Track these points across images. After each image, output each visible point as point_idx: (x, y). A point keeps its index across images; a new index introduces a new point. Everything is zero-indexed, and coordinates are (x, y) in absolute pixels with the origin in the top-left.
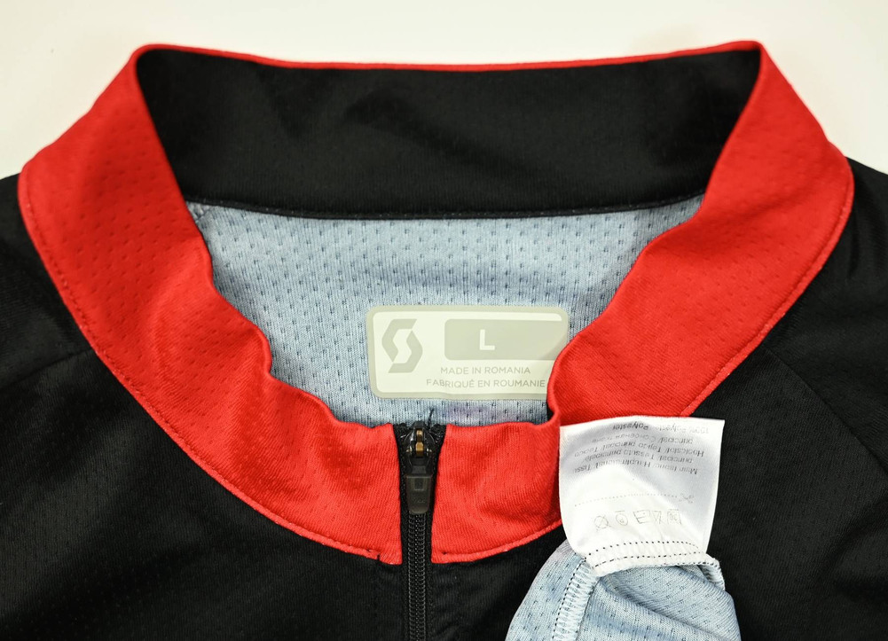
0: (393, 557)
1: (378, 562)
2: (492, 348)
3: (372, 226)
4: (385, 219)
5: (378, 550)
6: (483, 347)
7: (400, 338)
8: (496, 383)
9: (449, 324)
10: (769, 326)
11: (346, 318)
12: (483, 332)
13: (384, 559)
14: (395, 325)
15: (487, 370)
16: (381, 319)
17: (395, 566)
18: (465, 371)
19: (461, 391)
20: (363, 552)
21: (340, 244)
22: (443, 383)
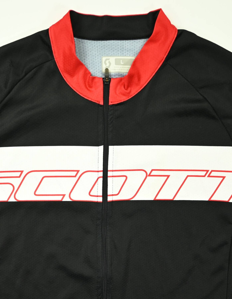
0: (102, 103)
1: (99, 104)
2: (123, 63)
3: (103, 41)
4: (105, 40)
5: (99, 102)
6: (121, 63)
7: (107, 62)
8: (124, 70)
9: (116, 59)
10: (165, 57)
11: (98, 58)
12: (121, 61)
13: (100, 104)
14: (106, 60)
15: (122, 67)
16: (104, 59)
17: (102, 105)
18: (118, 67)
19: (118, 71)
20: (96, 102)
21: (98, 45)
22: (115, 70)
